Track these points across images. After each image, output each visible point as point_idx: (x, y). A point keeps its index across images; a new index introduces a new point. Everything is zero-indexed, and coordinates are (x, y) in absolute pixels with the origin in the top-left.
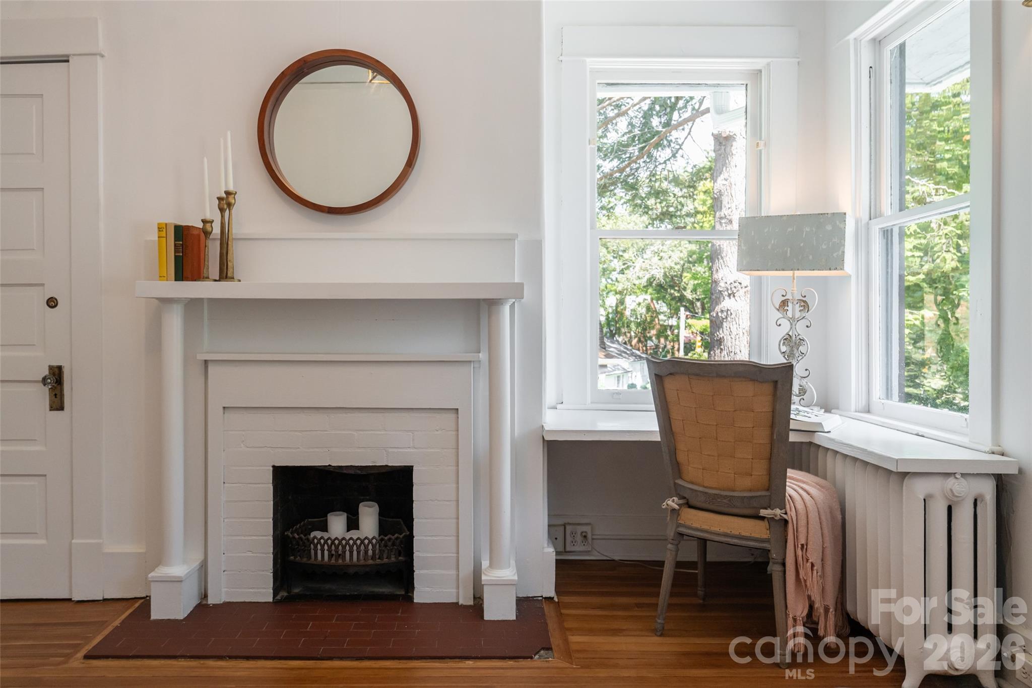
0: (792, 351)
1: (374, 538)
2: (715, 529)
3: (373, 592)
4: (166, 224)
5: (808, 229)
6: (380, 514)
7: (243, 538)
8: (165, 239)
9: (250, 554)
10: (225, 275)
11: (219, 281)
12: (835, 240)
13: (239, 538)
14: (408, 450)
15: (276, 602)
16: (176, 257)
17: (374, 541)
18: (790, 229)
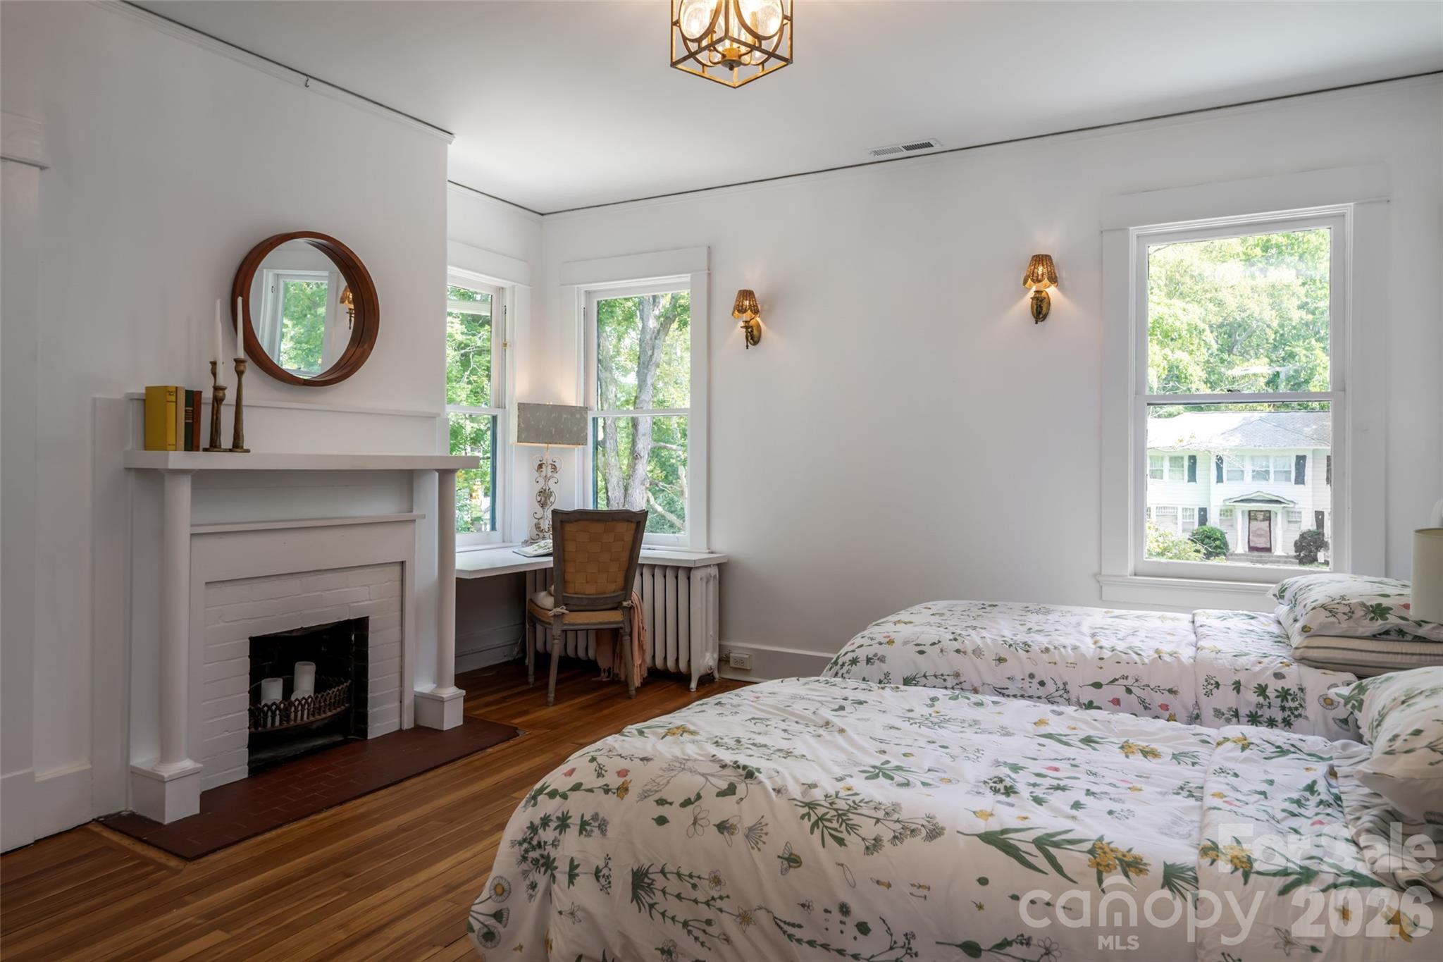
0: (546, 500)
1: (310, 697)
2: (594, 621)
3: (314, 746)
4: (177, 388)
5: (565, 416)
6: (317, 673)
7: (219, 719)
8: (174, 404)
9: (227, 734)
10: (237, 445)
11: (230, 450)
12: (582, 425)
13: (215, 720)
14: (366, 603)
15: (249, 777)
16: (186, 424)
17: (310, 700)
18: (554, 415)
